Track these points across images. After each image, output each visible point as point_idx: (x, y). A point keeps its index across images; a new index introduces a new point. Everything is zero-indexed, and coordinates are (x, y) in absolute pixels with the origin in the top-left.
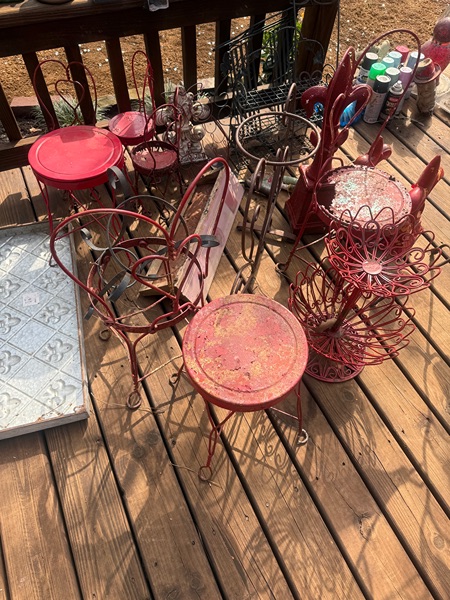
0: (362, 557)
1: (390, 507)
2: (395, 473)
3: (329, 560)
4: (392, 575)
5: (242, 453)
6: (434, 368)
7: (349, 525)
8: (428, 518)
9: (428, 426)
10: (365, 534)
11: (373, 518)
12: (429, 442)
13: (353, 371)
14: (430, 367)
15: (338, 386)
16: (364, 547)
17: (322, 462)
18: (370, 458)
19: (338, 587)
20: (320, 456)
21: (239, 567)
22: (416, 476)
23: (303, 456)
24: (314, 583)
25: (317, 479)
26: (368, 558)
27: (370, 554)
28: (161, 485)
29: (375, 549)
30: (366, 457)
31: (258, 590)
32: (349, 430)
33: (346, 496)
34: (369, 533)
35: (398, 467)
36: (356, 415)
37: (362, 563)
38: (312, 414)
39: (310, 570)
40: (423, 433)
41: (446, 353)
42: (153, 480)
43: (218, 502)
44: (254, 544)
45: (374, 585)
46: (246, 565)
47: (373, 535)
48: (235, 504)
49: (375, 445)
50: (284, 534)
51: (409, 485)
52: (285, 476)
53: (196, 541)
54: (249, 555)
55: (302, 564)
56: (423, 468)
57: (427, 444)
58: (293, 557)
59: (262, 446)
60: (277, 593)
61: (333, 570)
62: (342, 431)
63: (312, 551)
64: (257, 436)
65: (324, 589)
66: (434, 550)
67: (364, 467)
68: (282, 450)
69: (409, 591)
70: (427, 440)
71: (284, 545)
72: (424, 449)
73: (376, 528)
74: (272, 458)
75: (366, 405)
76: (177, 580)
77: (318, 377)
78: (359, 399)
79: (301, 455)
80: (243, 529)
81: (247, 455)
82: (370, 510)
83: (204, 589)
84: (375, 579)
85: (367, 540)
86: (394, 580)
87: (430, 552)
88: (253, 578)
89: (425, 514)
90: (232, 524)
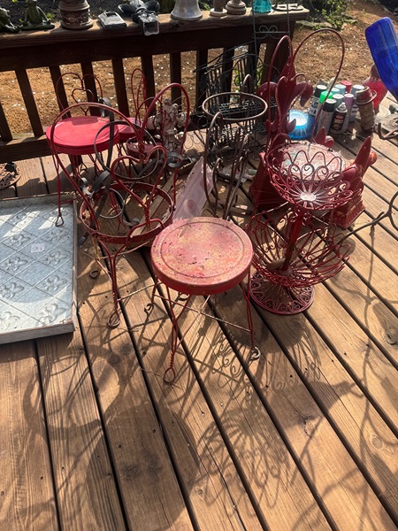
0: (305, 451)
1: (332, 412)
2: (337, 386)
3: (276, 452)
4: (333, 468)
5: (203, 363)
6: (374, 308)
7: (294, 424)
8: (367, 423)
9: (368, 351)
10: (309, 433)
11: (317, 420)
12: (369, 363)
13: (301, 307)
14: (370, 307)
15: (288, 317)
16: (308, 443)
17: (271, 374)
18: (315, 373)
19: (283, 475)
20: (270, 369)
21: (194, 452)
22: (357, 389)
23: (256, 368)
24: (261, 469)
25: (267, 386)
26: (311, 452)
27: (312, 449)
28: (130, 385)
29: (318, 445)
30: (311, 372)
31: (210, 473)
32: (296, 351)
33: (293, 401)
34: (313, 432)
35: (340, 381)
36: (303, 339)
37: (305, 457)
38: (264, 337)
39: (258, 458)
40: (364, 356)
41: (384, 297)
42: (124, 381)
43: (178, 400)
44: (208, 435)
45: (316, 475)
46: (200, 451)
47: (317, 434)
48: (194, 402)
49: (320, 363)
50: (235, 428)
51: (350, 396)
52: (239, 383)
53: (157, 430)
54: (203, 443)
55: (250, 453)
56: (363, 383)
57: (367, 365)
58: (243, 447)
59: (220, 359)
60: (227, 476)
61: (278, 460)
62: (290, 351)
63: (260, 443)
64: (216, 352)
65: (270, 475)
66: (373, 449)
67: (310, 379)
68: (237, 363)
69: (349, 481)
70: (366, 361)
71: (235, 437)
72: (364, 368)
73: (319, 428)
74: (228, 368)
75: (312, 333)
76: (138, 460)
77: (270, 310)
78: (306, 327)
79: (253, 368)
80: (199, 422)
81: (207, 366)
82: (314, 414)
83: (160, 469)
84: (317, 470)
85: (311, 437)
86: (335, 472)
87: (368, 451)
88: (206, 462)
89: (364, 420)
90: (190, 417)
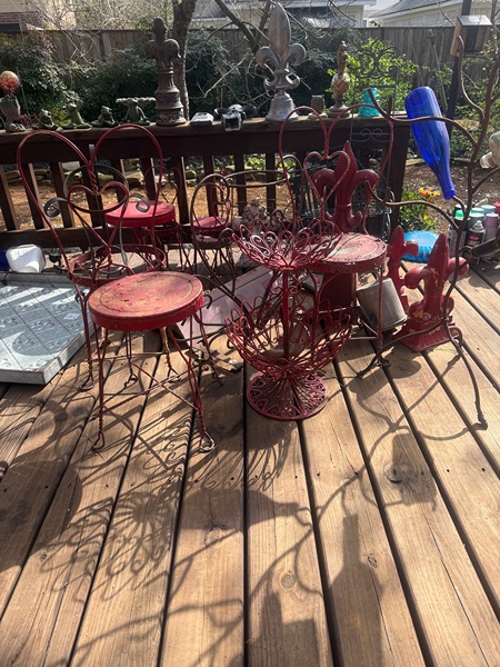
0: (190, 559)
1: (253, 530)
2: (281, 505)
3: (154, 547)
4: (210, 587)
7: (197, 528)
8: (291, 557)
9: (353, 480)
10: (208, 541)
11: (229, 532)
13: (297, 414)
15: (276, 422)
16: (199, 551)
17: (212, 471)
18: (264, 483)
19: (145, 571)
20: (217, 467)
22: (308, 517)
23: (198, 461)
24: (126, 558)
25: (196, 481)
26: (195, 563)
27: (201, 559)
29: (210, 557)
30: (261, 481)
32: (259, 456)
33: (215, 504)
34: (214, 542)
35: (290, 501)
36: (276, 447)
37: (184, 566)
38: (233, 432)
39: (129, 546)
40: (342, 483)
44: (96, 507)
45: (183, 588)
46: (75, 519)
47: (217, 546)
48: (105, 474)
49: (278, 475)
50: (128, 510)
51: (291, 520)
52: (168, 469)
53: (49, 489)
54: (84, 514)
55: (125, 539)
56: (319, 511)
58: (122, 530)
60: (83, 551)
61: (150, 556)
62: (251, 455)
63: (143, 533)
65: (128, 567)
66: (276, 586)
67: (253, 488)
68: (184, 450)
71: (121, 519)
72: (333, 497)
73: (224, 541)
74: (167, 454)
75: (292, 442)
78: (290, 436)
79: (194, 461)
81: (146, 445)
82: (229, 524)
84: (187, 583)
85: (207, 547)
86: (208, 593)
87: (269, 586)
88: (71, 531)
89: (290, 550)
